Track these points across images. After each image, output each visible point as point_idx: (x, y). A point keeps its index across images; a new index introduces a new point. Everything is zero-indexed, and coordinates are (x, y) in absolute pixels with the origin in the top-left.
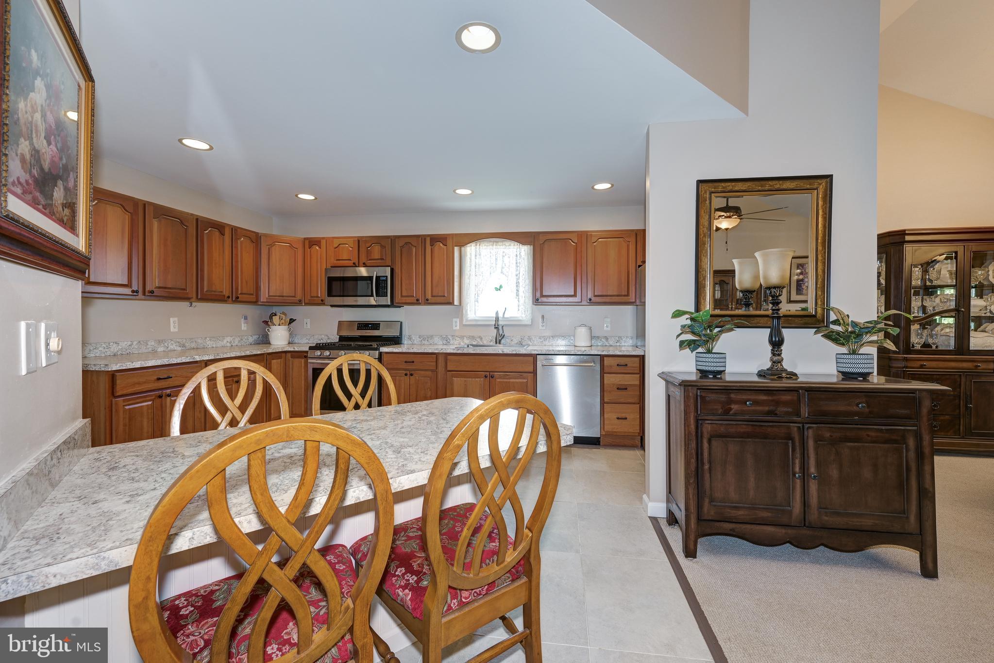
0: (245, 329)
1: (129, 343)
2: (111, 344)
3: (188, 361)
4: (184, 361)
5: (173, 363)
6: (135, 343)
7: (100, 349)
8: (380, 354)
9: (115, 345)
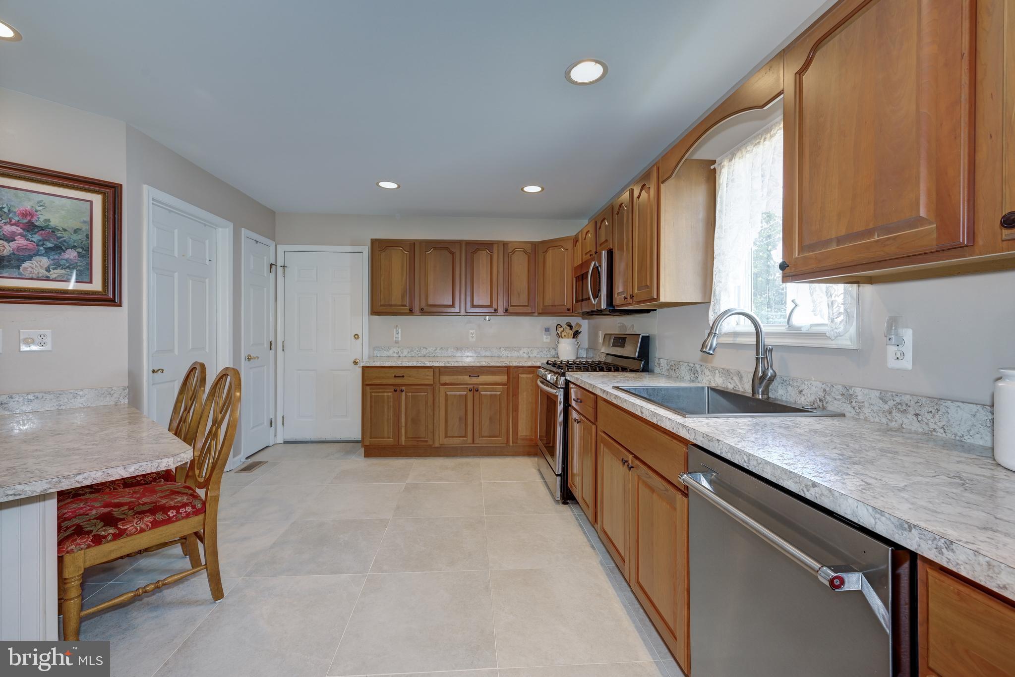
0: (548, 340)
1: (434, 349)
2: (422, 348)
3: (418, 365)
4: (415, 365)
5: (406, 365)
6: (438, 349)
7: (415, 351)
8: (567, 382)
9: (424, 349)
